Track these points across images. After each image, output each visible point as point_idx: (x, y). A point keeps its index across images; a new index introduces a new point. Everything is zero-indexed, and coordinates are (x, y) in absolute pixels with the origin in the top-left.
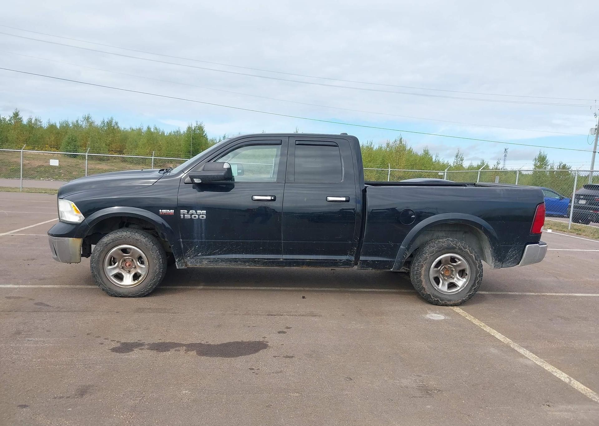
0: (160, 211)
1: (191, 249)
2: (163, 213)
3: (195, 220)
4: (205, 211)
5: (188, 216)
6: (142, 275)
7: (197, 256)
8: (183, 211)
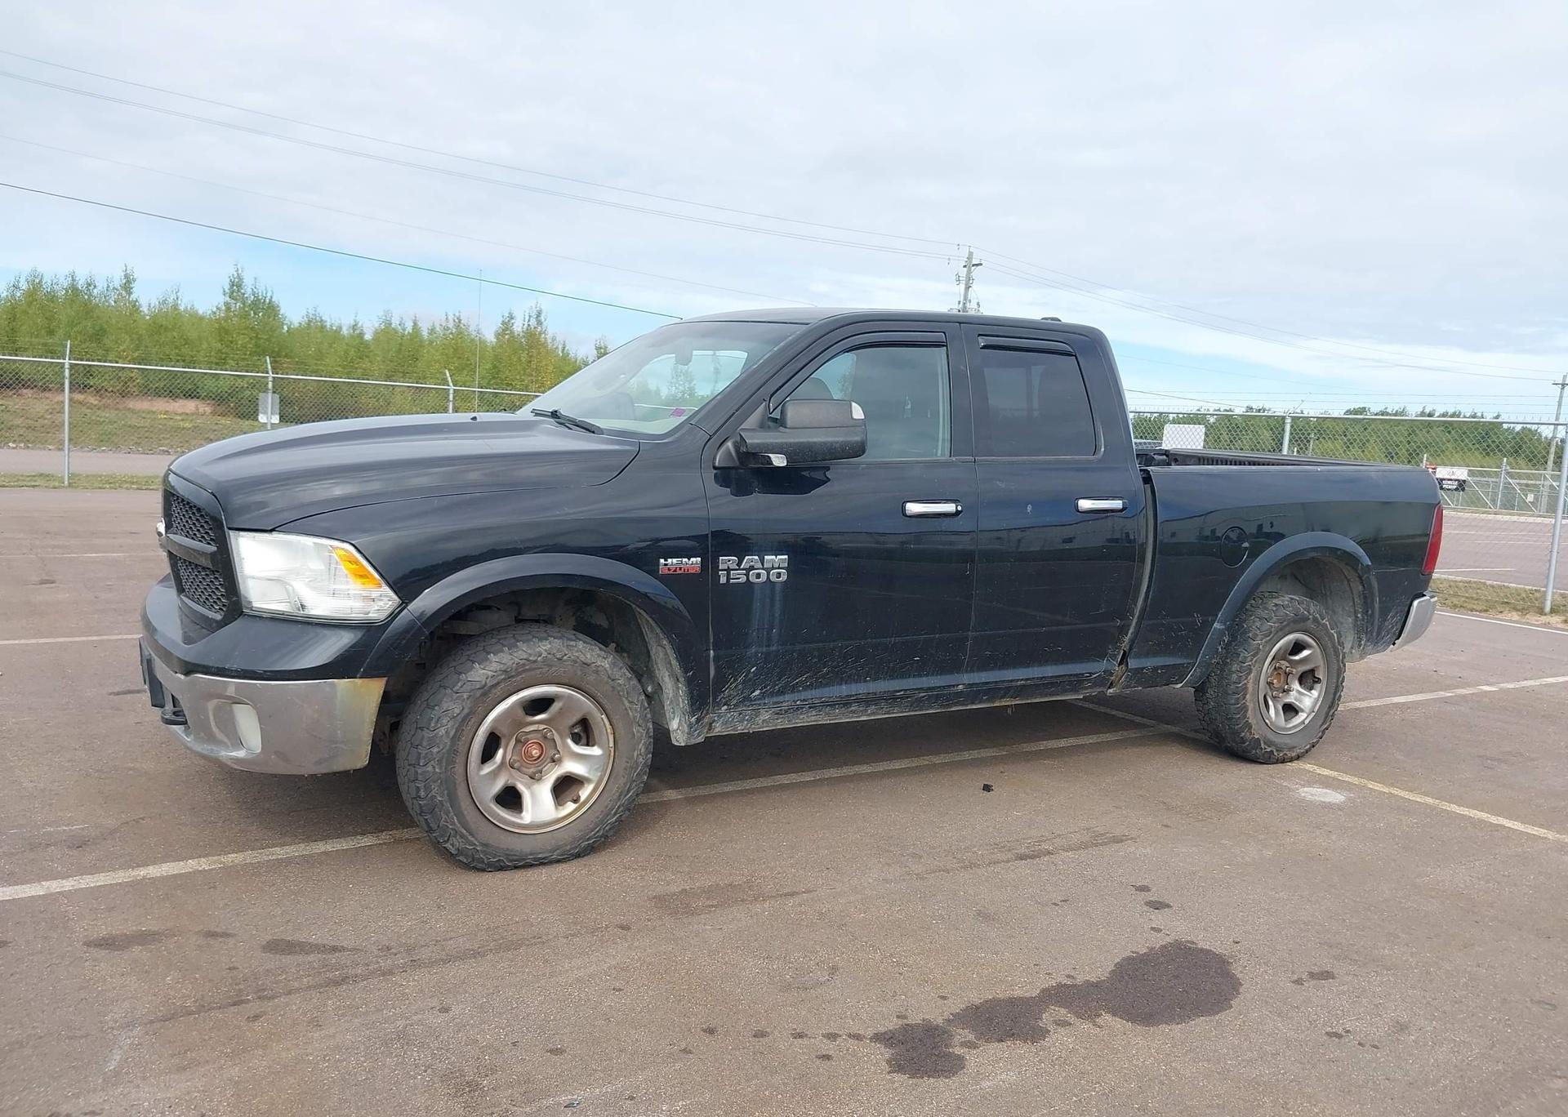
0: (662, 561)
1: (735, 680)
2: (669, 570)
3: (756, 586)
4: (786, 557)
5: (739, 577)
6: (588, 780)
7: (747, 699)
8: (727, 561)
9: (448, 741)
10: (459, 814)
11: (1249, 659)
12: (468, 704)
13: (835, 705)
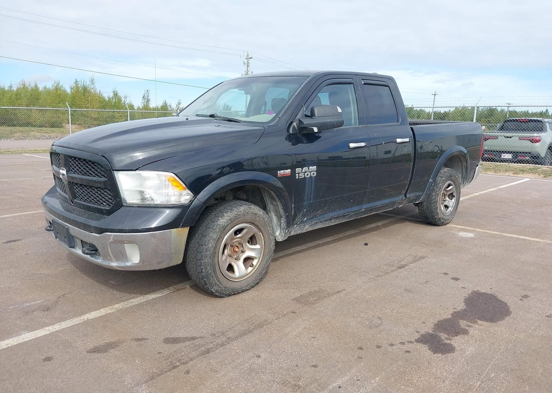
0: (279, 172)
1: (300, 215)
2: (281, 175)
3: (307, 179)
4: (316, 167)
5: (302, 176)
6: (256, 258)
7: (302, 221)
8: (298, 170)
9: (212, 249)
10: (217, 277)
11: (438, 191)
12: (219, 234)
13: (327, 220)
